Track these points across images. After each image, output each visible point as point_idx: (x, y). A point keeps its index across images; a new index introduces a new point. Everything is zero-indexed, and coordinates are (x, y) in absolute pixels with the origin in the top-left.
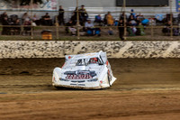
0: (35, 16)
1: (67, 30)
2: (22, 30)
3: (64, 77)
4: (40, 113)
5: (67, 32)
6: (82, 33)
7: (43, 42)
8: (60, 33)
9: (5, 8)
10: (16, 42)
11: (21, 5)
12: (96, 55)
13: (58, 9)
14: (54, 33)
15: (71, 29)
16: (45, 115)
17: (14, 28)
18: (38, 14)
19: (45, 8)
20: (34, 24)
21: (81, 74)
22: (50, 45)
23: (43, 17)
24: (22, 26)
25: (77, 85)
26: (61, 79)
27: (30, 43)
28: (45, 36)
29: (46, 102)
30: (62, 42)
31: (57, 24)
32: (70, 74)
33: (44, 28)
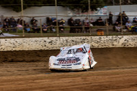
0: (92, 19)
1: (114, 28)
2: (84, 29)
3: (57, 62)
4: (97, 84)
5: (114, 30)
6: (125, 30)
7: (98, 37)
8: (110, 30)
9: (71, 15)
10: (79, 37)
11: (82, 12)
12: (81, 46)
13: (108, 14)
14: (105, 31)
15: (117, 28)
16: (101, 86)
17: (78, 28)
18: (94, 18)
19: (99, 14)
20: (91, 25)
21: (69, 60)
22: (103, 39)
23: (98, 20)
24: (83, 27)
25: (66, 68)
26: (54, 64)
27: (89, 38)
28: (99, 33)
29: (101, 77)
30: (111, 37)
31: (107, 25)
32: (61, 60)
33: (99, 27)
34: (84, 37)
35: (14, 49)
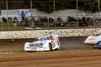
27: (77, 30)
32: (31, 45)
34: (73, 30)
35: (25, 38)
